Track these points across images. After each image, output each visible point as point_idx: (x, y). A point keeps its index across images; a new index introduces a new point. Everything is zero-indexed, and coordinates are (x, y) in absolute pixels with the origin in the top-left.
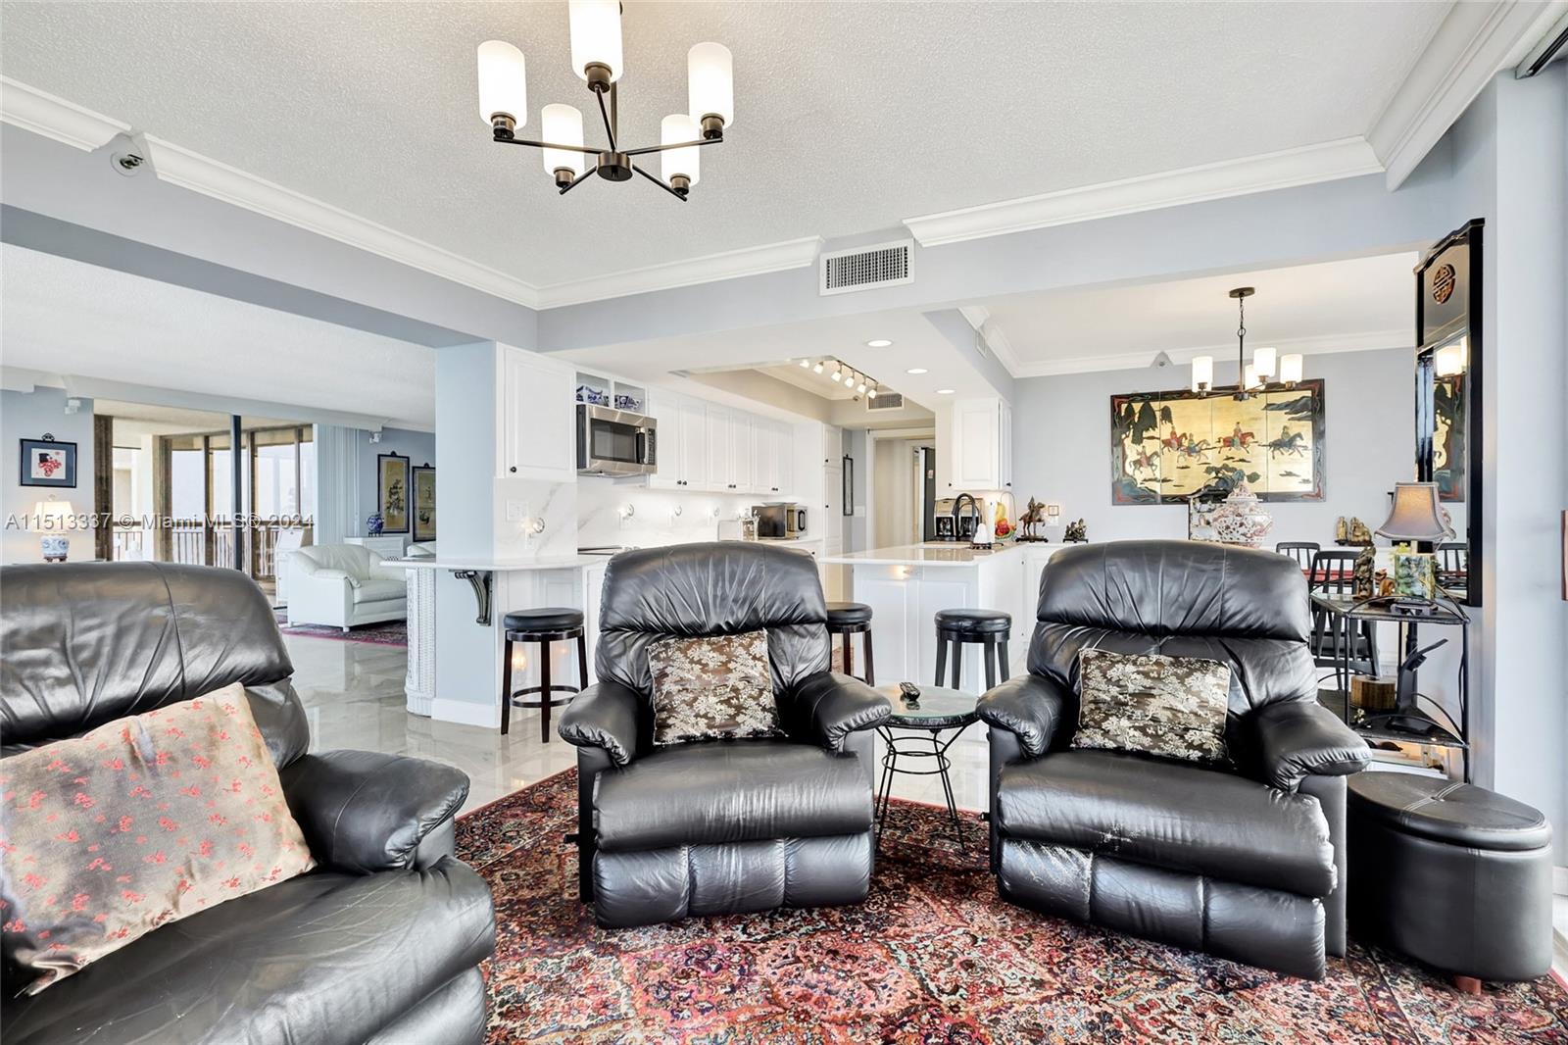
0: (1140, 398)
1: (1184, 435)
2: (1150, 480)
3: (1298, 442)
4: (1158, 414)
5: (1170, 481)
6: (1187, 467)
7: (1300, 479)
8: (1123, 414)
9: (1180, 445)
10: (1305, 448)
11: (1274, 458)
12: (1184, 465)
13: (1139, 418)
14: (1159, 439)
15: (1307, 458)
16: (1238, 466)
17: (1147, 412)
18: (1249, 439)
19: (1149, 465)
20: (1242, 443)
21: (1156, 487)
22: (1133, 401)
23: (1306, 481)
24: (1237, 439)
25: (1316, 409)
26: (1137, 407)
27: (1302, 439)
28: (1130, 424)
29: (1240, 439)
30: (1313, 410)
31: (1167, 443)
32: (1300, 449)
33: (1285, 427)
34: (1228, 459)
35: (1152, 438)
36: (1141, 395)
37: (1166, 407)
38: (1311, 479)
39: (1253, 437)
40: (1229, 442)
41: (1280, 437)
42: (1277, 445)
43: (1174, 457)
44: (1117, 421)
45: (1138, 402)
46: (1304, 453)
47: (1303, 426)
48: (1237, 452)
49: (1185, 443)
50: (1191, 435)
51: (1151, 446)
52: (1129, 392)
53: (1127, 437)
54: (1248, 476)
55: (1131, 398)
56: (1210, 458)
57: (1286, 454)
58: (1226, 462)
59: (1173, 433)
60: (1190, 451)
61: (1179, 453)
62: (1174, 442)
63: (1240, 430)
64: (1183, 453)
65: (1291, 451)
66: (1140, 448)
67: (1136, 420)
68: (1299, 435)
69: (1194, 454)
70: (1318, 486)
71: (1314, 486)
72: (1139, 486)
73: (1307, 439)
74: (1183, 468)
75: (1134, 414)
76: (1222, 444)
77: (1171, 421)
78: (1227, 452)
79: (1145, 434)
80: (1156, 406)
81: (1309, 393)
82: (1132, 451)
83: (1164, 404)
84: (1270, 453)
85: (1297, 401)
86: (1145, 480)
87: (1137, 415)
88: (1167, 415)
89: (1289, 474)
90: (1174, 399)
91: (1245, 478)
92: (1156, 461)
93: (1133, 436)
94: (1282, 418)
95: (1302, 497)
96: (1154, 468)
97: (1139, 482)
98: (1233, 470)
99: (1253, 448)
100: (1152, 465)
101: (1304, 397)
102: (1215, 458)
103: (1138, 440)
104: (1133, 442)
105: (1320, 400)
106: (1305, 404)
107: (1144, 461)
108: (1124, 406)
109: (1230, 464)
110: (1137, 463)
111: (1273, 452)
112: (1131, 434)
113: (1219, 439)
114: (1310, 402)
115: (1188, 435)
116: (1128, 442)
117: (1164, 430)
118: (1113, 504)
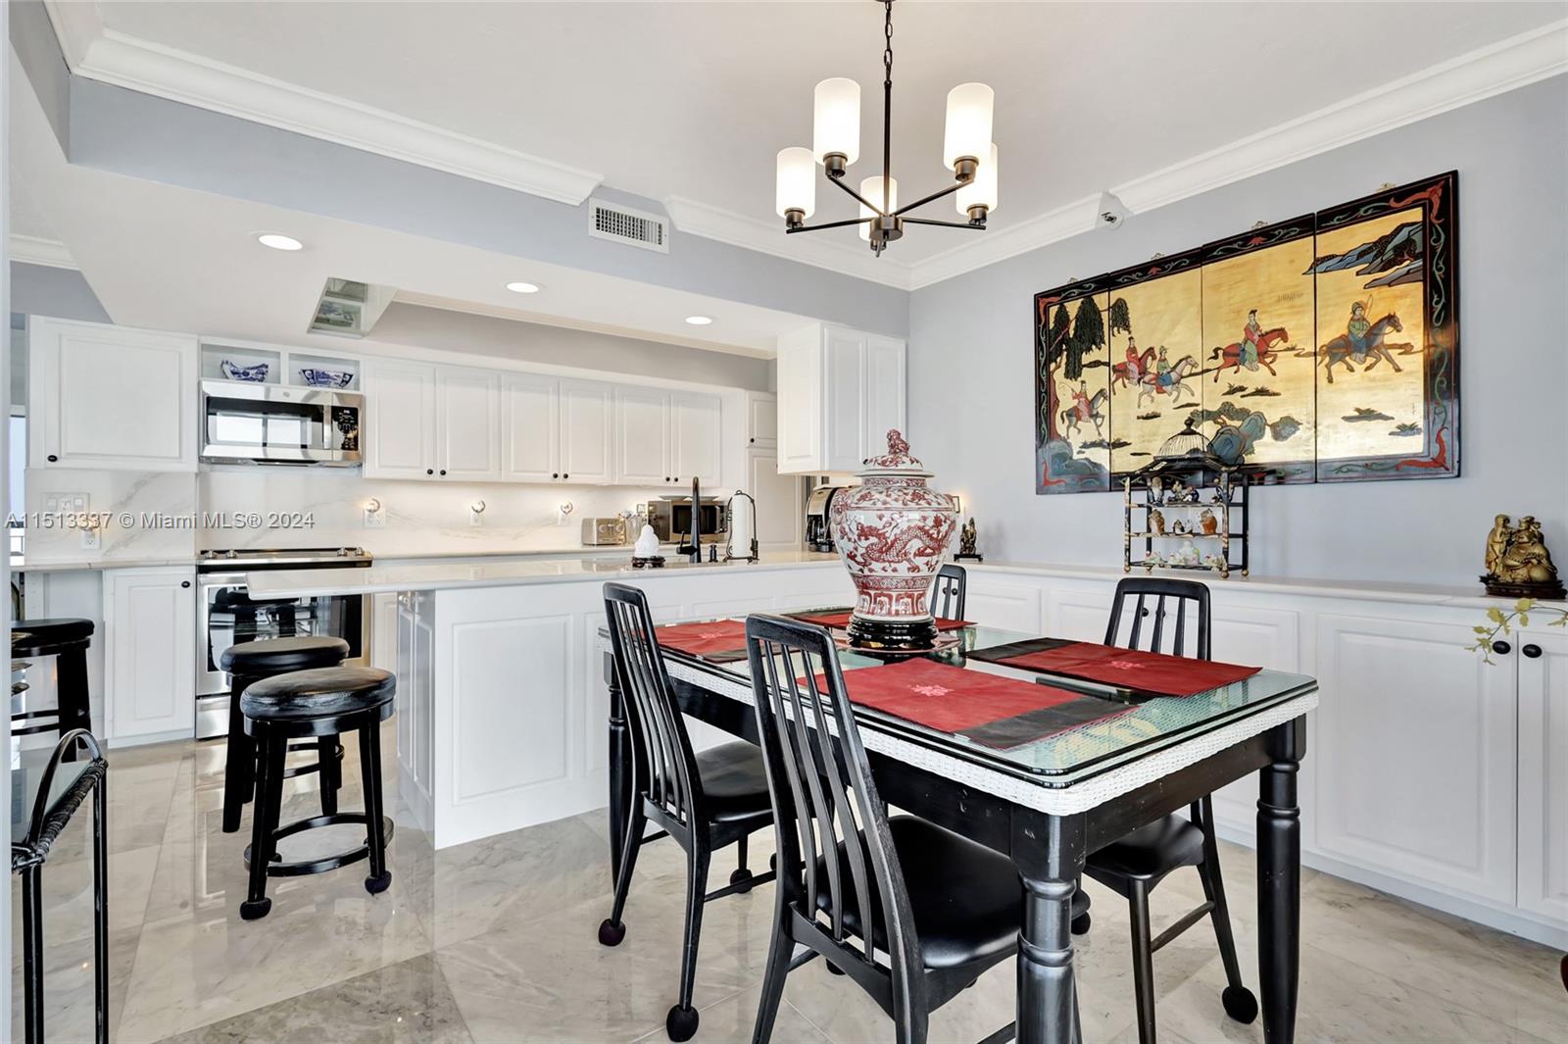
0: (1076, 291)
1: (1150, 351)
2: (1094, 445)
3: (1390, 337)
4: (1105, 316)
5: (1125, 444)
6: (1155, 416)
7: (1392, 426)
8: (1052, 326)
9: (1143, 372)
10: (1406, 348)
11: (1330, 381)
12: (1150, 411)
13: (1076, 330)
14: (1108, 364)
15: (1411, 373)
16: (1251, 404)
17: (1088, 315)
18: (1277, 344)
19: (1091, 416)
20: (1262, 354)
21: (1100, 456)
22: (1067, 298)
23: (1406, 430)
24: (1251, 348)
25: (1433, 250)
26: (1073, 308)
27: (1397, 328)
28: (1062, 342)
29: (1261, 345)
30: (1427, 255)
31: (1121, 371)
32: (1393, 353)
33: (1358, 306)
34: (1232, 391)
35: (1096, 364)
36: (1079, 285)
37: (1119, 300)
38: (1421, 424)
39: (1285, 339)
40: (1234, 356)
41: (1345, 331)
42: (1341, 350)
43: (1130, 398)
44: (1043, 339)
45: (1075, 299)
46: (1402, 361)
47: (1402, 296)
48: (1254, 376)
49: (1153, 367)
50: (1163, 350)
51: (1094, 380)
52: (1062, 281)
53: (1058, 367)
54: (1271, 426)
55: (1062, 294)
56: (1198, 393)
57: (1359, 368)
58: (1229, 398)
59: (1132, 350)
60: (1161, 382)
61: (1140, 388)
62: (1133, 368)
63: (1257, 327)
64: (1148, 387)
65: (1370, 360)
66: (1076, 385)
67: (1072, 333)
68: (1391, 320)
69: (1168, 388)
70: (1439, 440)
71: (1429, 443)
72: (1076, 457)
73: (1412, 331)
74: (1148, 418)
75: (1068, 321)
76: (1220, 361)
77: (1127, 327)
78: (1229, 376)
79: (1086, 358)
80: (1102, 300)
81: (1416, 215)
82: (1066, 391)
83: (1116, 294)
84: (1322, 371)
85: (1384, 241)
86: (1085, 446)
87: (1073, 325)
88: (1120, 316)
89: (1366, 415)
90: (1133, 282)
91: (1268, 429)
92: (1102, 407)
93: (1067, 364)
94: (1350, 283)
95: (1397, 467)
96: (1099, 420)
97: (1076, 449)
98: (1243, 414)
99: (1285, 363)
100: (1097, 415)
101: (1403, 226)
102: (1207, 393)
103: (1073, 372)
104: (1067, 375)
105: (1445, 226)
106: (1409, 241)
107: (1083, 408)
108: (1054, 310)
109: (1238, 401)
110: (1073, 414)
111: (1328, 367)
112: (1064, 360)
113: (1216, 351)
114: (1418, 238)
115: (1157, 352)
116: (1059, 375)
117: (1116, 346)
118: (1037, 493)
